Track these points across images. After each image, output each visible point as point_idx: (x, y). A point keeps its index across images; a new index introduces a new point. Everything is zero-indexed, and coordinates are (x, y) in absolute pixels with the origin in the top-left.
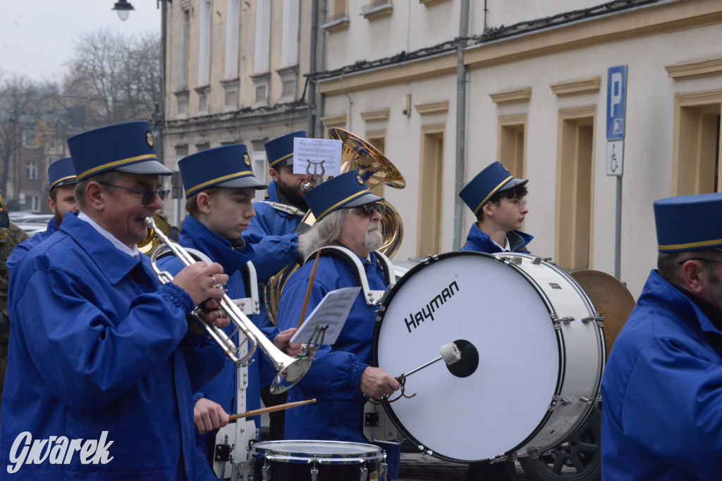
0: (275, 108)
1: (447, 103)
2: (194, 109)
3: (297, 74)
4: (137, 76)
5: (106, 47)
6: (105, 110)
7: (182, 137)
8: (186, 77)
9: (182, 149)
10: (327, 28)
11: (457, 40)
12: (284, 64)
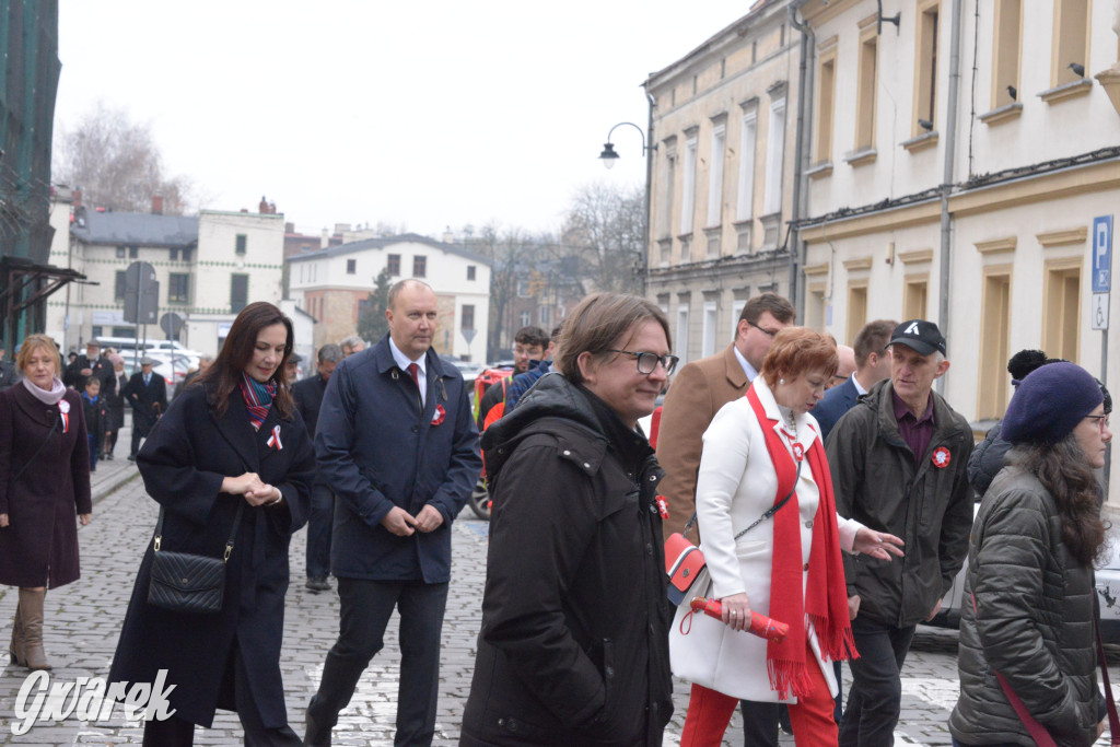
0: (757, 256)
1: (931, 252)
2: (676, 258)
3: (779, 221)
4: (629, 226)
5: (600, 197)
6: (597, 260)
7: (664, 286)
8: (669, 225)
9: (664, 297)
10: (811, 175)
11: (941, 187)
12: (767, 211)
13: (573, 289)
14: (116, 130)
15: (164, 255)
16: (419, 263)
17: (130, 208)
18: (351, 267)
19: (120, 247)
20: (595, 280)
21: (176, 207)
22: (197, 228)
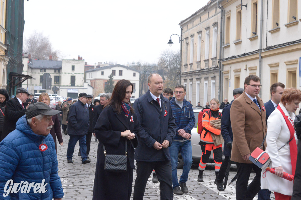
0: (210, 69)
1: (256, 67)
2: (189, 70)
3: (216, 59)
4: (176, 61)
5: (168, 54)
6: (168, 71)
7: (186, 77)
8: (187, 61)
9: (186, 80)
10: (224, 47)
11: (259, 50)
12: (213, 57)
14: (40, 38)
15: (53, 71)
16: (120, 72)
17: (43, 59)
18: (103, 73)
19: (41, 69)
21: (56, 58)
22: (62, 64)
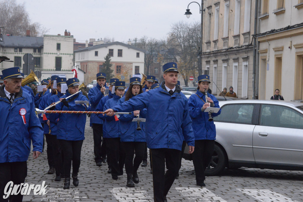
0: (241, 47)
2: (212, 48)
3: (250, 35)
5: (182, 28)
6: (181, 49)
7: (208, 58)
8: (209, 37)
9: (208, 62)
10: (260, 18)
12: (245, 32)
13: (173, 60)
14: (12, 7)
15: (31, 51)
16: (120, 52)
17: (18, 34)
18: (96, 54)
19: (16, 48)
20: (180, 56)
21: (34, 34)
22: (43, 41)
